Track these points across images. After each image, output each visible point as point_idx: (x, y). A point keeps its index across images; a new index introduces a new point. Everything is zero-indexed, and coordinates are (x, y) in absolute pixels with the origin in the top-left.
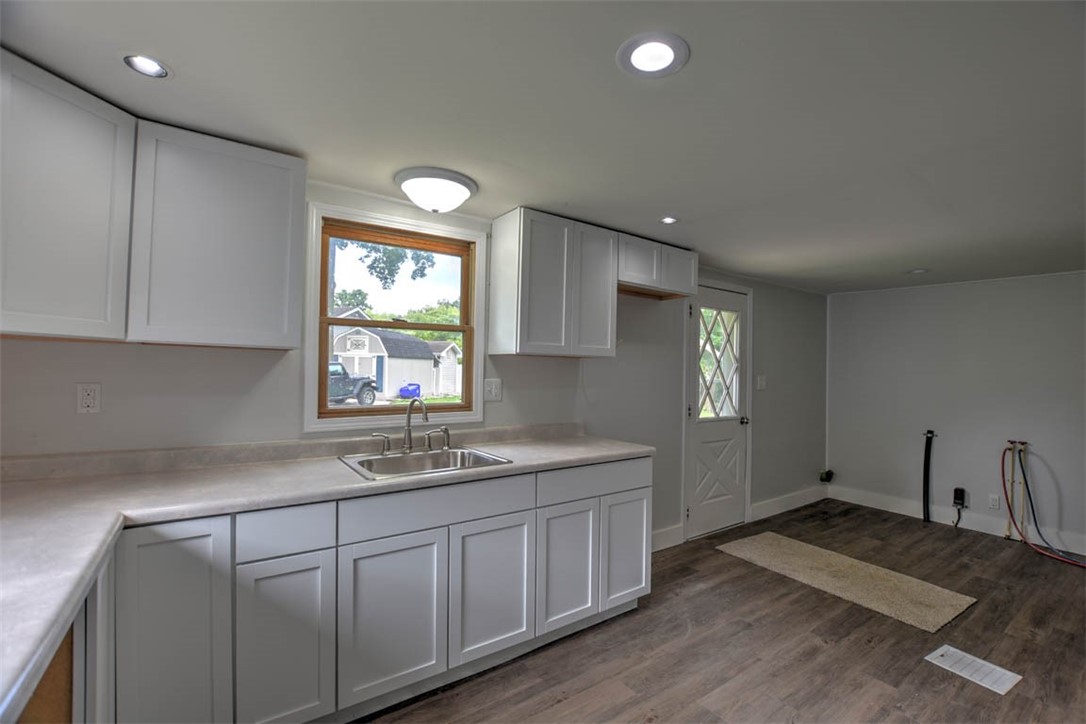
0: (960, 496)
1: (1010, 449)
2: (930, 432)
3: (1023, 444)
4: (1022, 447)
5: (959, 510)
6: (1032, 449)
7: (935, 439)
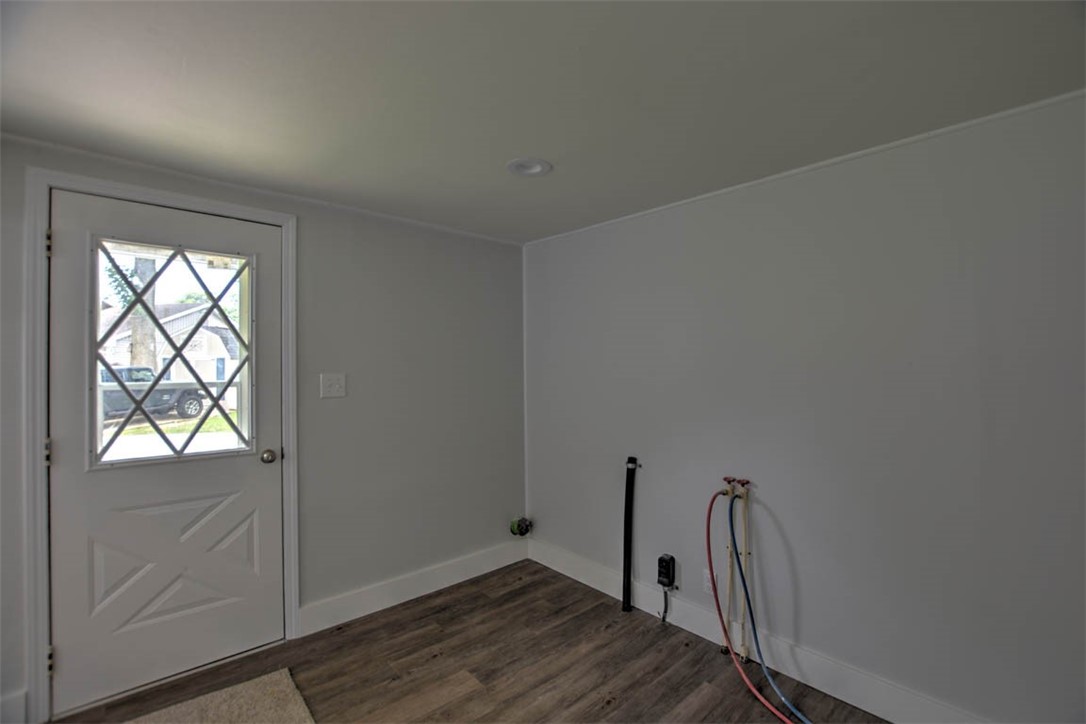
0: (667, 570)
1: (724, 494)
2: (632, 460)
3: (744, 483)
4: (740, 490)
5: (666, 593)
6: (758, 492)
7: (638, 470)
